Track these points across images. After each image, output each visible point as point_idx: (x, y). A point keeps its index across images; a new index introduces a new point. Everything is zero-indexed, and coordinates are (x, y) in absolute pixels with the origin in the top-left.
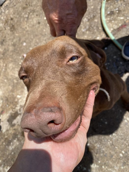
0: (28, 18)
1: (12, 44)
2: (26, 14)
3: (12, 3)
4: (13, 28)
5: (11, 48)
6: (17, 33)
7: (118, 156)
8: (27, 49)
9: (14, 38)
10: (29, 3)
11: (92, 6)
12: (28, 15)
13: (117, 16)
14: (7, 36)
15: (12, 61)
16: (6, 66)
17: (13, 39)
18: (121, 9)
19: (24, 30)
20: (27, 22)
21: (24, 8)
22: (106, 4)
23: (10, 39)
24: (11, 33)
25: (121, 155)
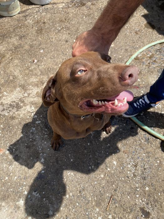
0: (59, 31)
1: (30, 44)
2: (60, 26)
4: (40, 31)
6: (41, 37)
8: (41, 57)
9: (36, 40)
11: (121, 55)
12: (61, 29)
14: (30, 34)
16: (11, 59)
17: (33, 41)
18: (142, 73)
19: (49, 39)
20: (56, 33)
21: (61, 21)
22: (133, 61)
23: (30, 39)
24: (36, 34)
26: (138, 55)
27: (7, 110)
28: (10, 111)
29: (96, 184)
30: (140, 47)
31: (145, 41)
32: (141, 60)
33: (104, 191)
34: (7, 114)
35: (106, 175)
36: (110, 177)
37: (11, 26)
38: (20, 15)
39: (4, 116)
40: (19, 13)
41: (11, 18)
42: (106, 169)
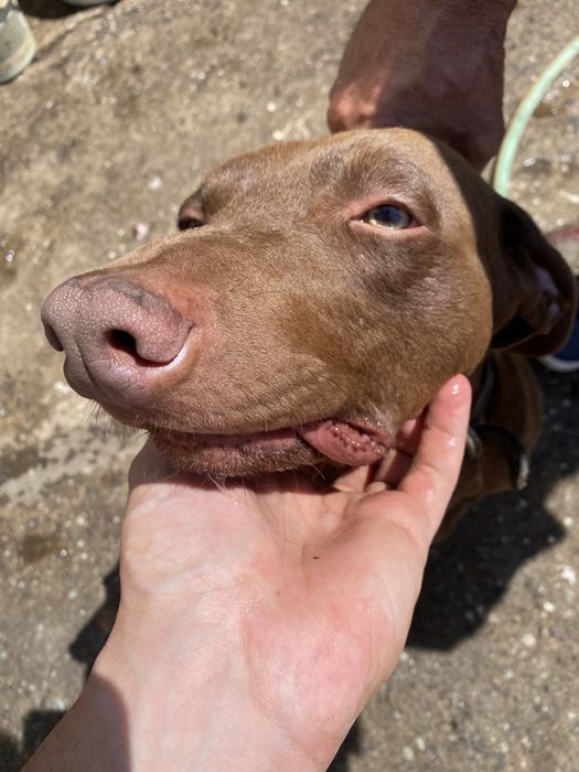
0: (202, 85)
1: (103, 167)
2: (199, 66)
3: (159, 9)
4: (129, 107)
5: (95, 184)
6: (138, 130)
7: (393, 753)
8: (158, 207)
9: (121, 146)
10: (227, 28)
12: (208, 75)
13: (560, 186)
14: (95, 130)
15: (81, 237)
16: (51, 248)
17: (114, 152)
19: (173, 128)
20: (193, 98)
21: (199, 43)
22: (529, 124)
23: (101, 147)
24: (117, 122)
25: (409, 754)
26: (545, 95)
27: (83, 451)
28: (96, 453)
29: (513, 681)
30: (544, 61)
31: (557, 26)
32: (562, 110)
33: (553, 703)
34: (87, 470)
35: (546, 632)
36: (561, 640)
37: (18, 116)
38: (42, 65)
39: (80, 478)
40: (35, 60)
41: (11, 86)
42: (539, 607)
